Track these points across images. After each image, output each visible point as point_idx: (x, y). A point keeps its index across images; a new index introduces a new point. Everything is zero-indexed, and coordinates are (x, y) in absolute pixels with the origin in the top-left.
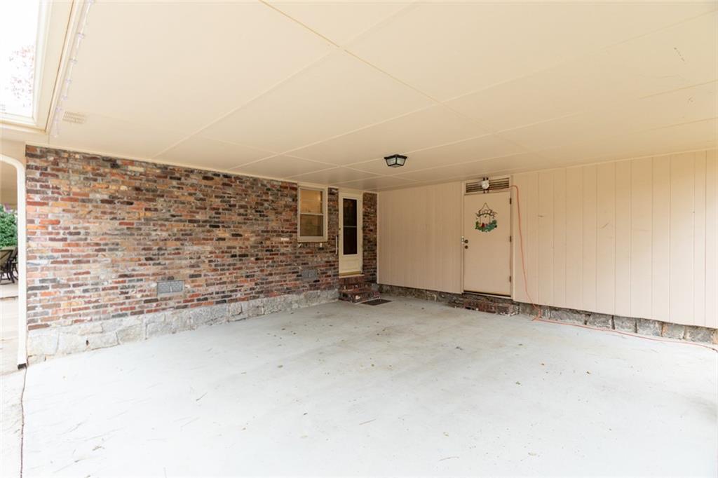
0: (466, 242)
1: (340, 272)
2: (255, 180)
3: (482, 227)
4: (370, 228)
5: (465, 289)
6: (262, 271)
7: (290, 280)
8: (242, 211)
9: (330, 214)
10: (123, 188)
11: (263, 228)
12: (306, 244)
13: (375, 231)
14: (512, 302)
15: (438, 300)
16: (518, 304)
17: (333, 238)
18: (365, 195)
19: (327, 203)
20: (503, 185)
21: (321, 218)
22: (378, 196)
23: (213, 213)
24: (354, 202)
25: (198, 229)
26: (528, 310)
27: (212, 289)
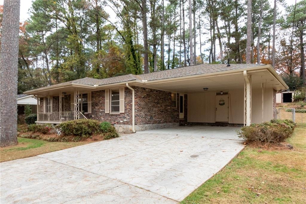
0: (216, 108)
1: (180, 118)
2: (164, 91)
3: (221, 104)
4: (186, 105)
5: (216, 121)
6: (165, 116)
7: (170, 119)
8: (162, 100)
9: (177, 101)
10: (146, 94)
11: (166, 104)
12: (173, 109)
13: (187, 106)
14: (228, 124)
15: (208, 125)
16: (230, 124)
17: (178, 108)
18: (185, 95)
19: (177, 97)
20: (226, 93)
21: (175, 101)
22: (188, 95)
23: (158, 101)
24: (182, 97)
25: (155, 104)
26: (232, 125)
27: (158, 120)
